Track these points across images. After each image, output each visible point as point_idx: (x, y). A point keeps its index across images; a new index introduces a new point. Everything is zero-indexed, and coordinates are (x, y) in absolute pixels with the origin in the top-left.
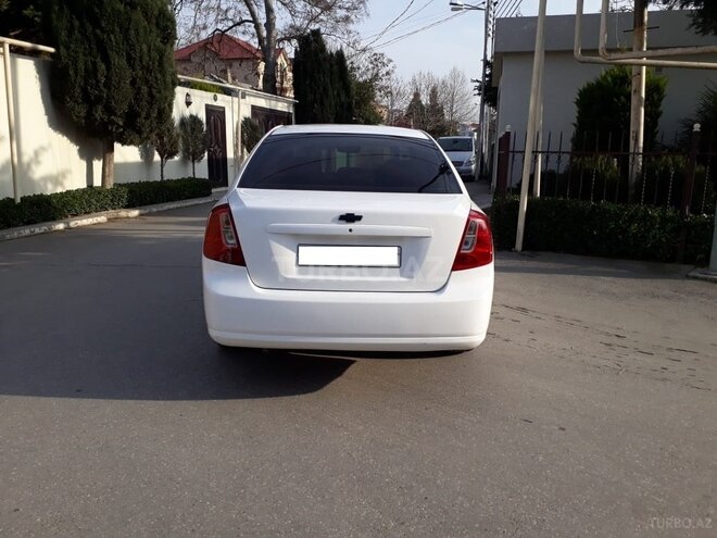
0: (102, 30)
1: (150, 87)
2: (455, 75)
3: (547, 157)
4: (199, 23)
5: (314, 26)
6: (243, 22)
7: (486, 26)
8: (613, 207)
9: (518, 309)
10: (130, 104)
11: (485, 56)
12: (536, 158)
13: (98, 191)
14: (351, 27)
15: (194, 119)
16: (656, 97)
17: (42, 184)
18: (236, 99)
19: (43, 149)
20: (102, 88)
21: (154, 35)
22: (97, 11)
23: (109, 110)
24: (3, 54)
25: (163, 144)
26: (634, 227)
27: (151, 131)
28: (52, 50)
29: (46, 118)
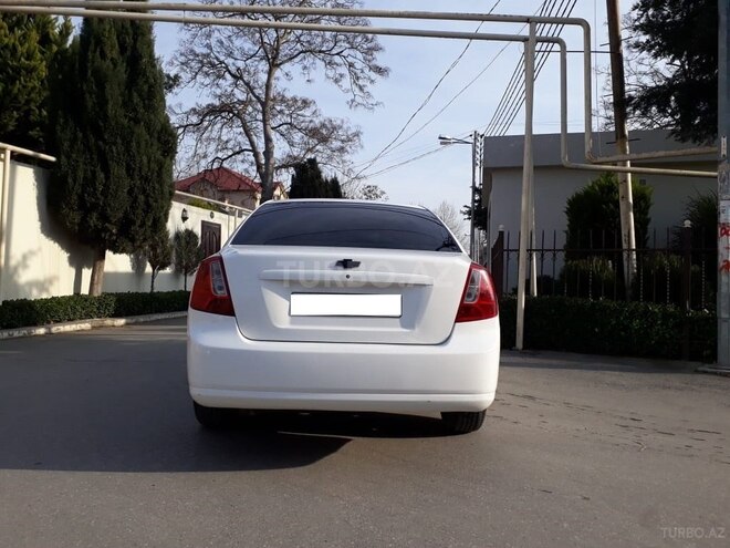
0: (104, 141)
1: (147, 196)
2: (444, 208)
3: (542, 255)
4: (200, 151)
5: (310, 156)
6: (243, 151)
7: (474, 156)
8: (613, 304)
9: (525, 397)
10: (126, 212)
11: (474, 183)
12: (531, 255)
13: (85, 298)
14: (346, 157)
15: (190, 234)
16: (643, 205)
17: (27, 289)
18: (232, 218)
19: (32, 253)
20: (100, 196)
21: (155, 148)
22: (102, 124)
23: (104, 218)
24: (4, 160)
25: (156, 256)
26: (636, 324)
27: (145, 240)
28: (53, 159)
29: (39, 223)
